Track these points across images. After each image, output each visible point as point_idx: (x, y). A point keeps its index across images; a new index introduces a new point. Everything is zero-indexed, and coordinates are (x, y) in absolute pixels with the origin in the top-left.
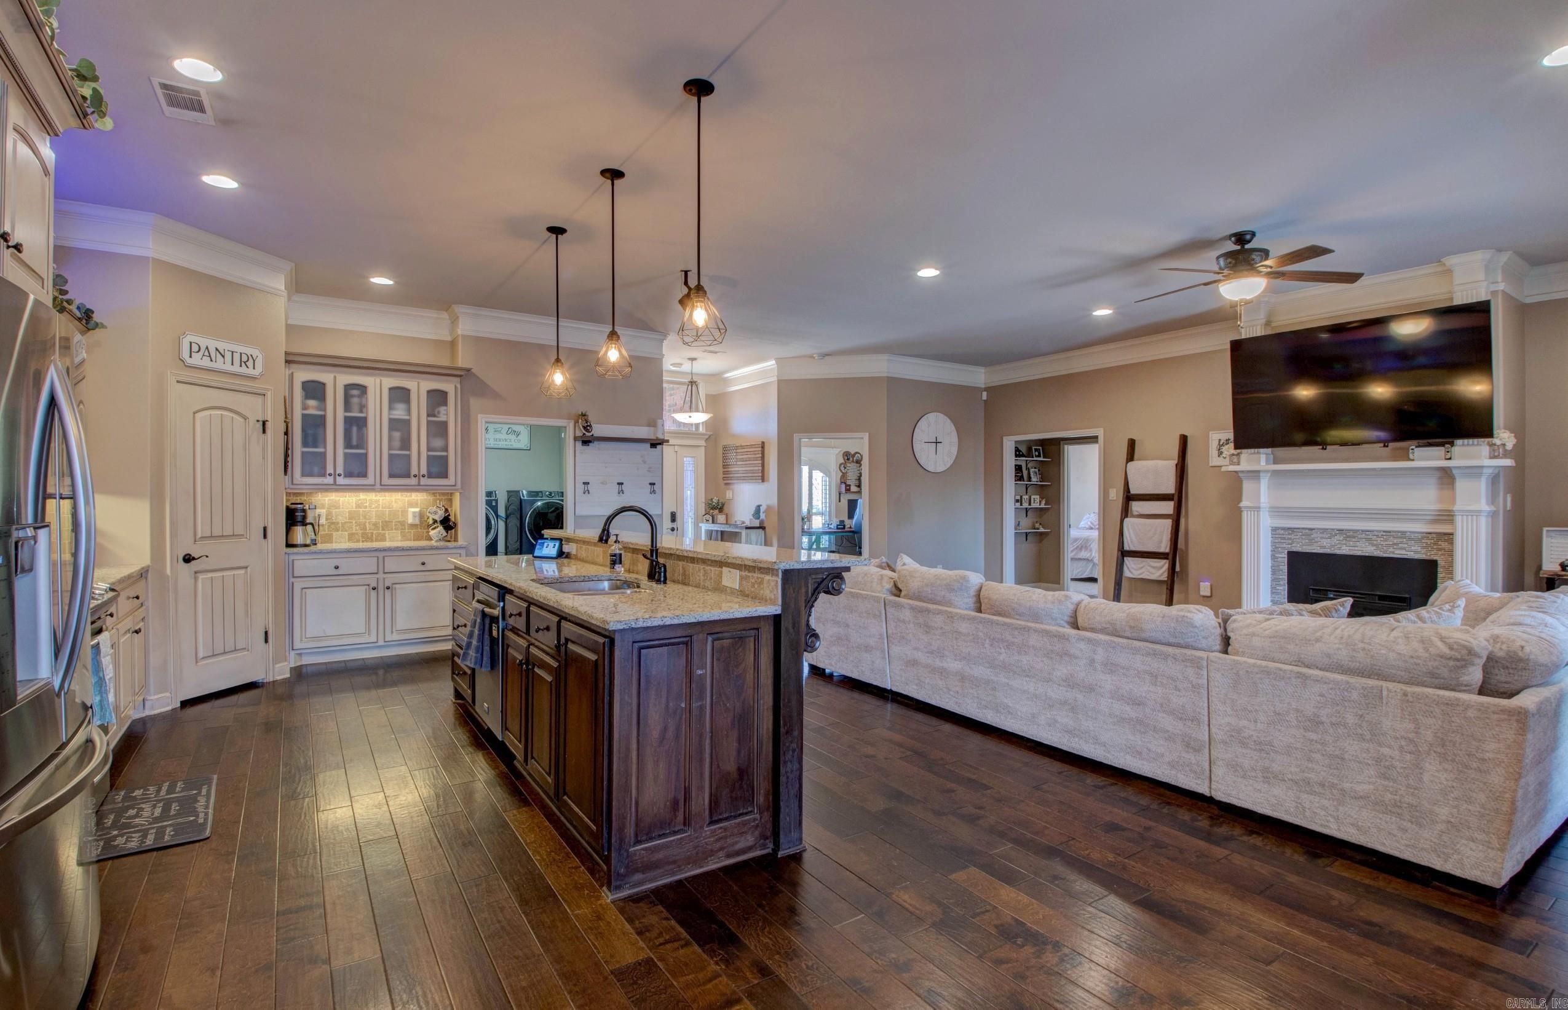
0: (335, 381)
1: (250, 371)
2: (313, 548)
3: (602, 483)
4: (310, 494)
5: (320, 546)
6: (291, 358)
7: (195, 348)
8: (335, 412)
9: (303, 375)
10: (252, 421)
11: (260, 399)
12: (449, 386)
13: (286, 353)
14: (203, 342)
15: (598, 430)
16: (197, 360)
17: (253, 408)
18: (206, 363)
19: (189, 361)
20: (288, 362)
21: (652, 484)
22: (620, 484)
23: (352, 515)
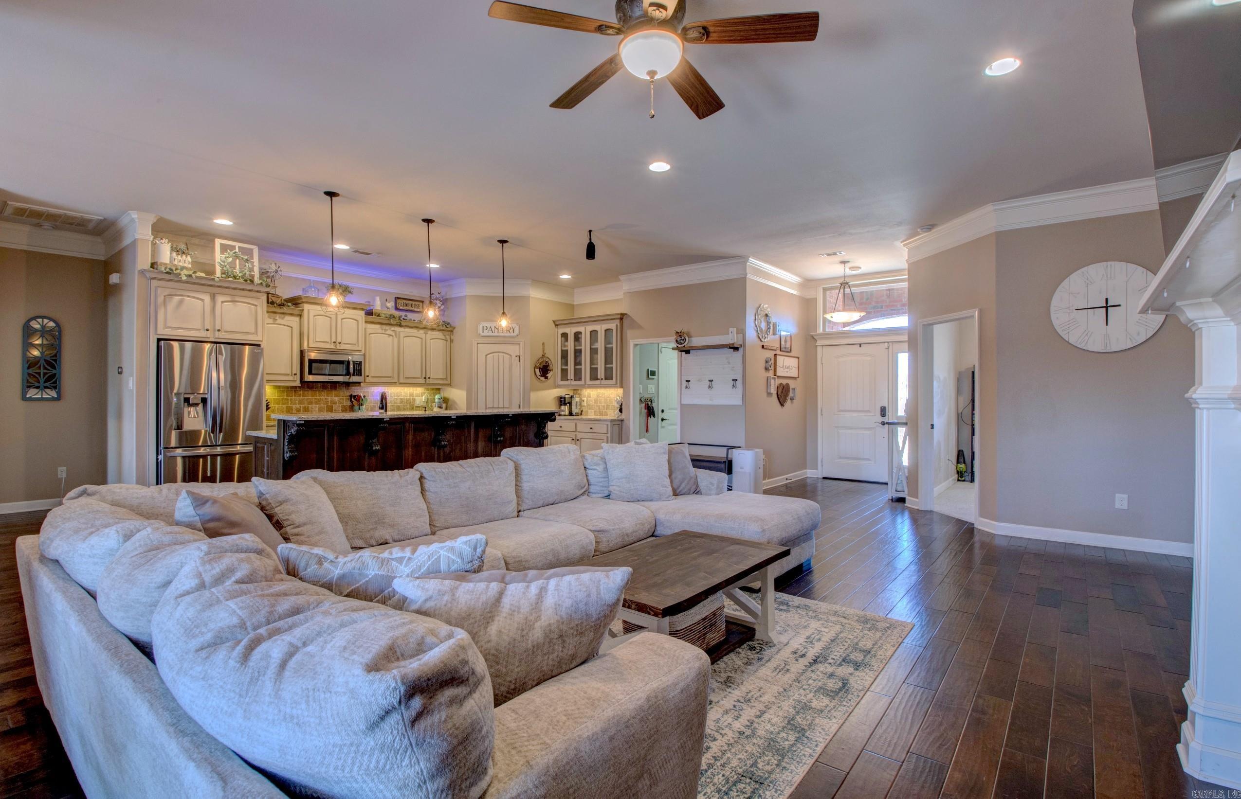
0: (571, 331)
1: (512, 334)
2: (579, 417)
3: (699, 381)
4: (581, 390)
5: (584, 417)
6: (557, 323)
7: (485, 328)
8: (571, 346)
9: (562, 330)
10: (514, 357)
11: (518, 346)
12: (613, 325)
13: (554, 322)
14: (488, 325)
15: (696, 341)
16: (486, 333)
17: (514, 350)
18: (490, 333)
19: (483, 334)
20: (556, 325)
21: (735, 380)
22: (711, 381)
23: (596, 401)
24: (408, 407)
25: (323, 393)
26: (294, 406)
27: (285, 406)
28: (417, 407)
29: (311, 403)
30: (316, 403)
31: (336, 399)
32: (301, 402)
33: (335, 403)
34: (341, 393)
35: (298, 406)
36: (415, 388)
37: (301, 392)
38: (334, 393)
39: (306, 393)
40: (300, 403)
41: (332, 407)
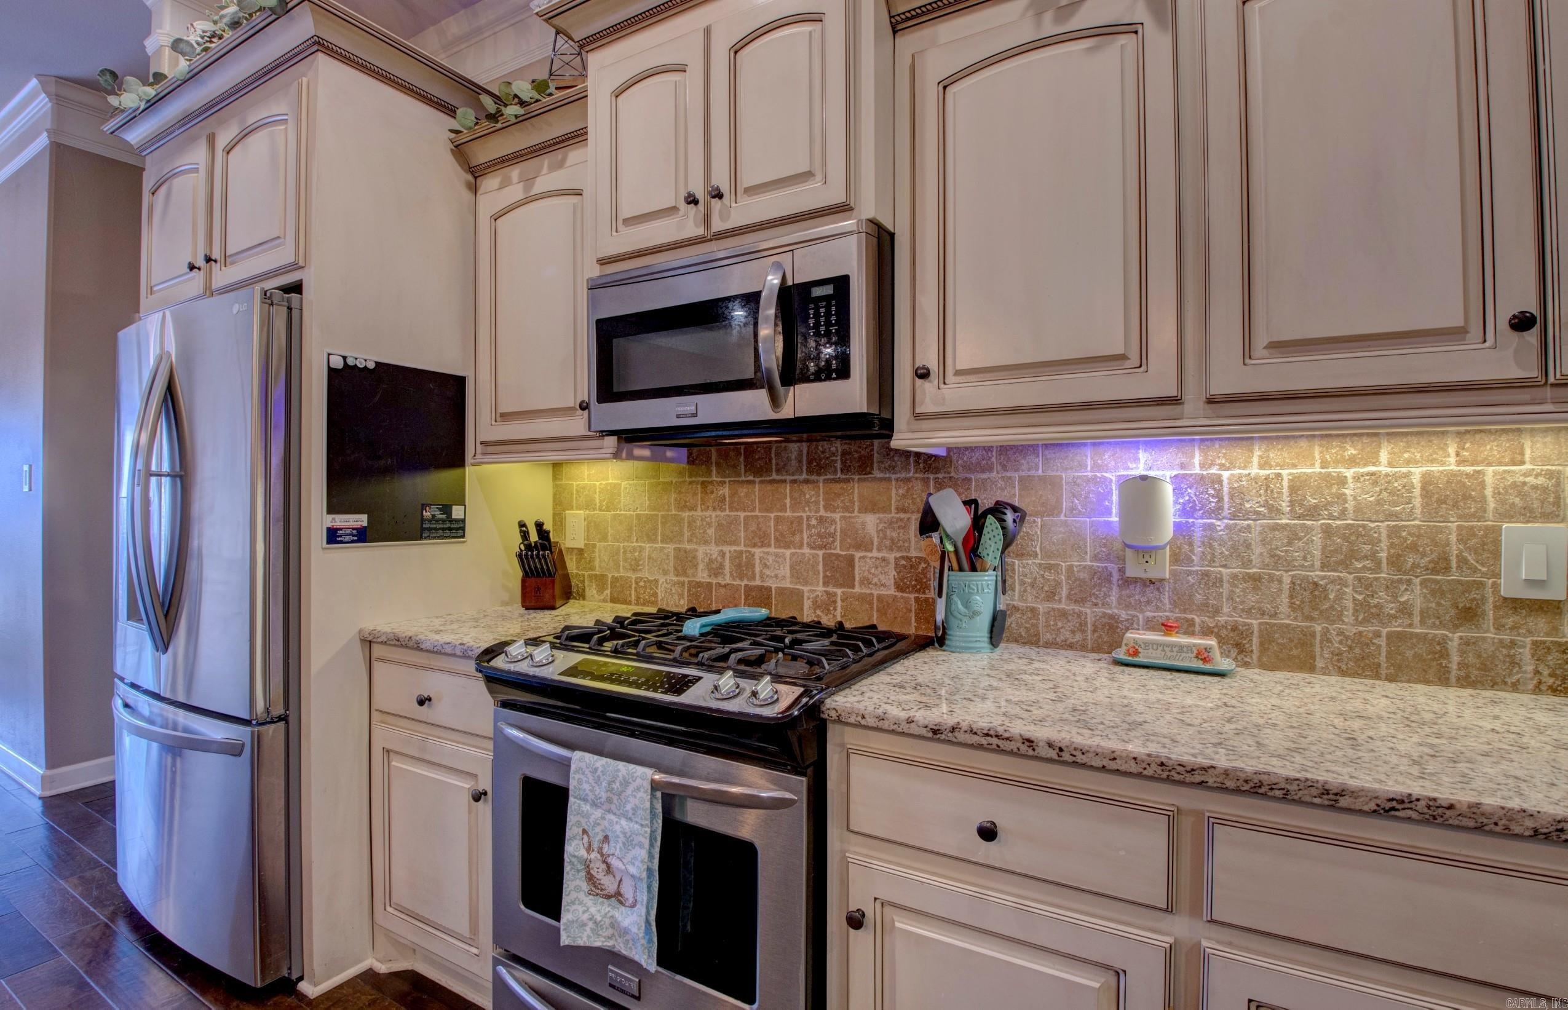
24: (1415, 596)
25: (809, 492)
26: (701, 550)
27: (670, 548)
28: (1516, 605)
29: (762, 540)
30: (783, 542)
31: (870, 522)
32: (725, 534)
33: (864, 545)
34: (895, 493)
35: (714, 550)
36: (1492, 447)
37: (726, 491)
38: (858, 489)
39: (743, 491)
40: (720, 541)
41: (850, 561)
